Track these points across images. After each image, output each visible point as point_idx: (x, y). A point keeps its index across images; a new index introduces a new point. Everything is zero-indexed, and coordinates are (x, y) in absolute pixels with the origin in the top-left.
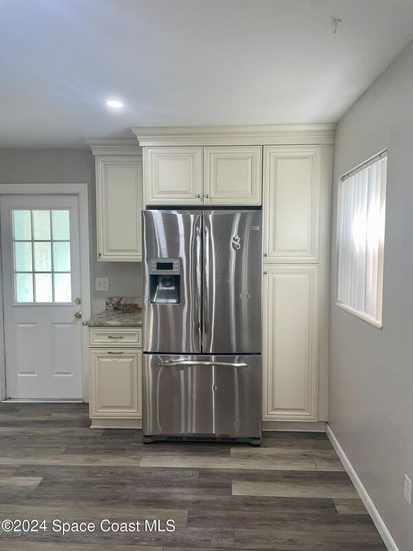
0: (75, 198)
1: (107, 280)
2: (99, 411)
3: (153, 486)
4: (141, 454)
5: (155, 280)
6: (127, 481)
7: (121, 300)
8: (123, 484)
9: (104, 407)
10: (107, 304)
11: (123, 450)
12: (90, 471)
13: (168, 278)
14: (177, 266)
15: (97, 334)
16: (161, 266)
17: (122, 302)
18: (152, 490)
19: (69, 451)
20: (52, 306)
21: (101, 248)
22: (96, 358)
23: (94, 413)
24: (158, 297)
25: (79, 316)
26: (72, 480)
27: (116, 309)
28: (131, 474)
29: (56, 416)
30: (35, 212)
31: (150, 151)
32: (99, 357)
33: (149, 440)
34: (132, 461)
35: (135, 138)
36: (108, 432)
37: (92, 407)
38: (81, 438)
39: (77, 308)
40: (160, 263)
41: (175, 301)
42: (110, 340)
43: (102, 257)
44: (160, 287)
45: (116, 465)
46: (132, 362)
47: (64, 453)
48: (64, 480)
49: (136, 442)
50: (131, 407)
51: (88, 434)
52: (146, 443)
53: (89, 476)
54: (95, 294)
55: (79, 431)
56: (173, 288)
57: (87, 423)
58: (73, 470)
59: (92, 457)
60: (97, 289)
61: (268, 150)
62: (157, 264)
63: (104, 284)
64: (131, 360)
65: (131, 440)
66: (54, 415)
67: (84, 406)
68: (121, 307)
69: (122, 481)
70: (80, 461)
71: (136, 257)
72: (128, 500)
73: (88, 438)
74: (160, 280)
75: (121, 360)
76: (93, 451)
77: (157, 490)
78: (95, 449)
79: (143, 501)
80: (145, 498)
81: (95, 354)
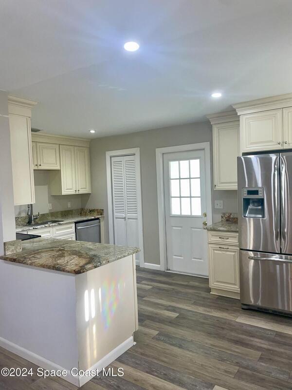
0: (202, 152)
1: (222, 201)
2: (215, 283)
3: (242, 334)
4: (239, 314)
5: (247, 202)
6: (226, 327)
7: (231, 214)
8: (223, 328)
9: (218, 282)
10: (222, 217)
11: (227, 309)
12: (206, 317)
13: (255, 200)
14: (261, 192)
15: (212, 235)
16: (250, 192)
17: (232, 216)
18: (241, 336)
19: (195, 304)
20: (191, 217)
21: (216, 182)
22: (212, 250)
23: (212, 284)
24: (250, 213)
25: (205, 224)
26: (194, 319)
27: (227, 220)
28: (230, 324)
29: (192, 283)
30: (181, 162)
31: (245, 117)
32: (214, 250)
33: (245, 307)
34: (232, 317)
35: (235, 110)
36: (220, 298)
37: (211, 281)
38: (204, 298)
39: (205, 219)
40: (250, 191)
41: (261, 216)
42: (220, 240)
43: (217, 187)
44: (250, 207)
45: (221, 317)
46: (234, 255)
47: (192, 304)
48: (190, 318)
49: (237, 307)
50: (235, 284)
51: (209, 297)
52: (243, 309)
53: (204, 319)
54: (214, 211)
55: (204, 294)
56: (260, 207)
57: (209, 290)
58: (196, 314)
59: (208, 309)
60: (215, 207)
62: (248, 191)
63: (219, 204)
64: (234, 253)
65: (234, 305)
66: (191, 282)
67: (206, 280)
68: (231, 219)
69: (223, 327)
70: (201, 310)
71: (235, 187)
72: (224, 337)
73: (209, 299)
74: (251, 201)
75: (228, 253)
76: (209, 306)
77: (244, 337)
78: (211, 306)
79: (234, 340)
80: (235, 339)
81: (211, 247)
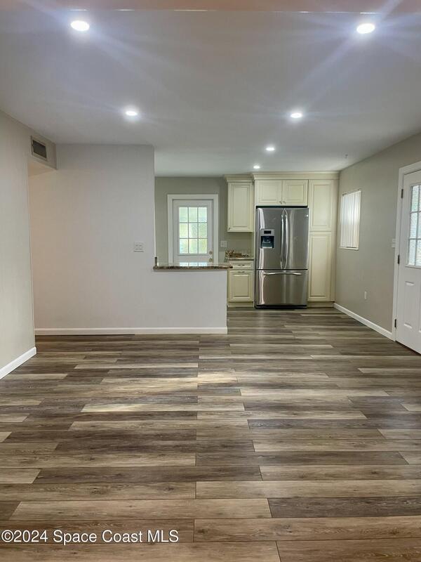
0: (211, 201)
1: (227, 242)
10: (226, 253)
17: (234, 253)
20: (197, 255)
27: (231, 256)
30: (190, 209)
32: (233, 274)
35: (252, 176)
39: (211, 256)
40: (264, 231)
41: (271, 247)
42: (238, 266)
43: (230, 230)
50: (248, 296)
54: (220, 249)
56: (269, 242)
60: (222, 246)
61: (310, 182)
63: (225, 244)
64: (248, 275)
75: (243, 275)
